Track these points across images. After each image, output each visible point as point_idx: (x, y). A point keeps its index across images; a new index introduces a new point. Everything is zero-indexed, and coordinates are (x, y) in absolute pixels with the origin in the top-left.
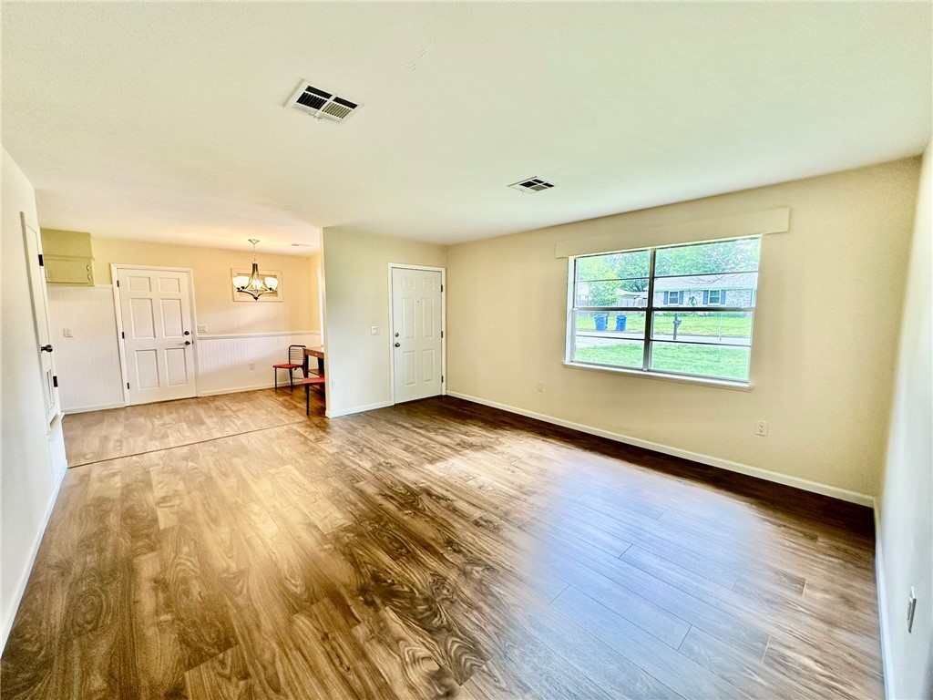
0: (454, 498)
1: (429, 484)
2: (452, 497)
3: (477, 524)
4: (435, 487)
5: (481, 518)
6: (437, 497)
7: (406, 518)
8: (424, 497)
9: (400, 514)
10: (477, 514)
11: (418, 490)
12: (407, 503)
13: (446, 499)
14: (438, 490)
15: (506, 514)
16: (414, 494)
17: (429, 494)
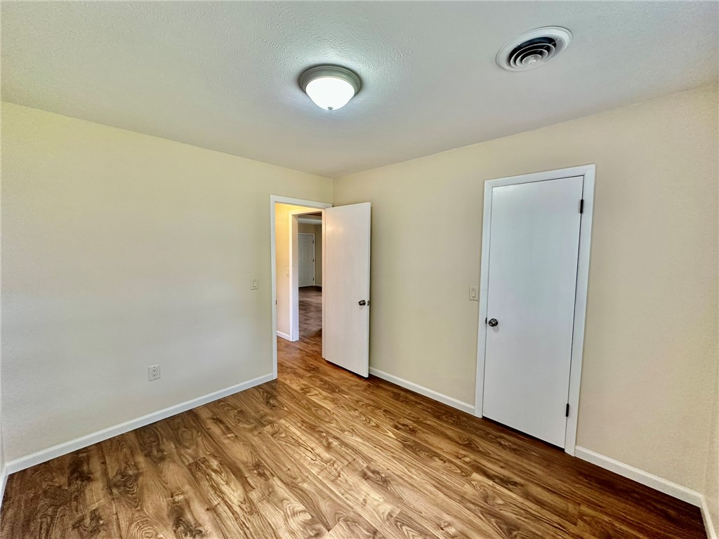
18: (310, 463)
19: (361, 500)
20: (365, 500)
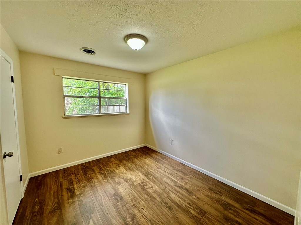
18: (144, 207)
19: (127, 190)
20: (126, 189)
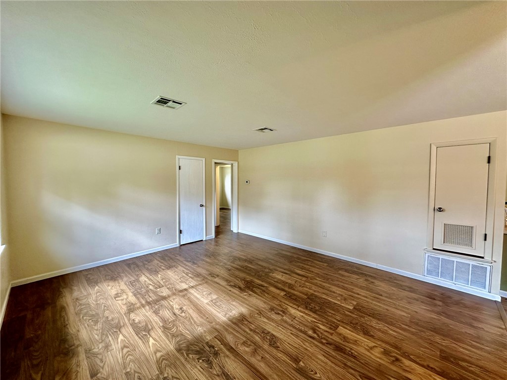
0: (226, 286)
1: (242, 295)
2: (228, 287)
3: (218, 276)
4: (237, 292)
5: (215, 278)
6: (235, 286)
7: (248, 277)
8: (242, 286)
9: (251, 278)
10: (217, 280)
11: (247, 290)
12: (249, 283)
13: (231, 286)
14: (236, 291)
15: (203, 279)
16: (249, 288)
17: (240, 288)
